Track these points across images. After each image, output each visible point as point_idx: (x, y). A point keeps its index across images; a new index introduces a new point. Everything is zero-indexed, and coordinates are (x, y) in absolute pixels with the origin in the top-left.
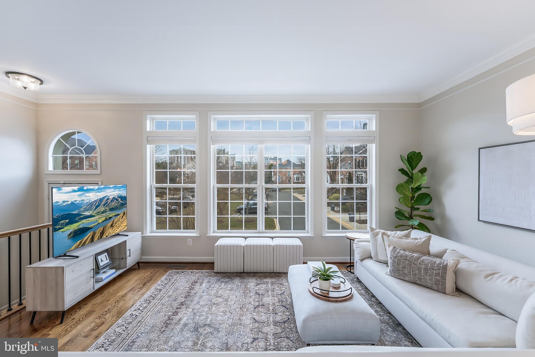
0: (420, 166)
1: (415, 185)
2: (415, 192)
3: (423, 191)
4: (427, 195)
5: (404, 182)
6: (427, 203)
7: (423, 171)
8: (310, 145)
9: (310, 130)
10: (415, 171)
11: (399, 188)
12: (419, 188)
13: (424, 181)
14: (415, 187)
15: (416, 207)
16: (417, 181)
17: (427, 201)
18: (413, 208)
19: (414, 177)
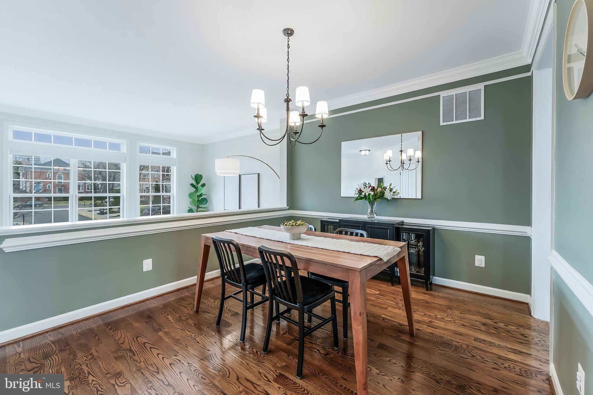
0: (201, 183)
1: (198, 194)
2: (199, 198)
3: (203, 197)
4: (205, 199)
5: (193, 192)
6: (205, 204)
7: (203, 185)
8: (125, 164)
9: (125, 152)
10: (199, 185)
11: (191, 195)
12: (201, 195)
13: (203, 191)
14: (199, 195)
15: (200, 206)
16: (200, 191)
17: (205, 202)
18: (198, 207)
19: (198, 188)
